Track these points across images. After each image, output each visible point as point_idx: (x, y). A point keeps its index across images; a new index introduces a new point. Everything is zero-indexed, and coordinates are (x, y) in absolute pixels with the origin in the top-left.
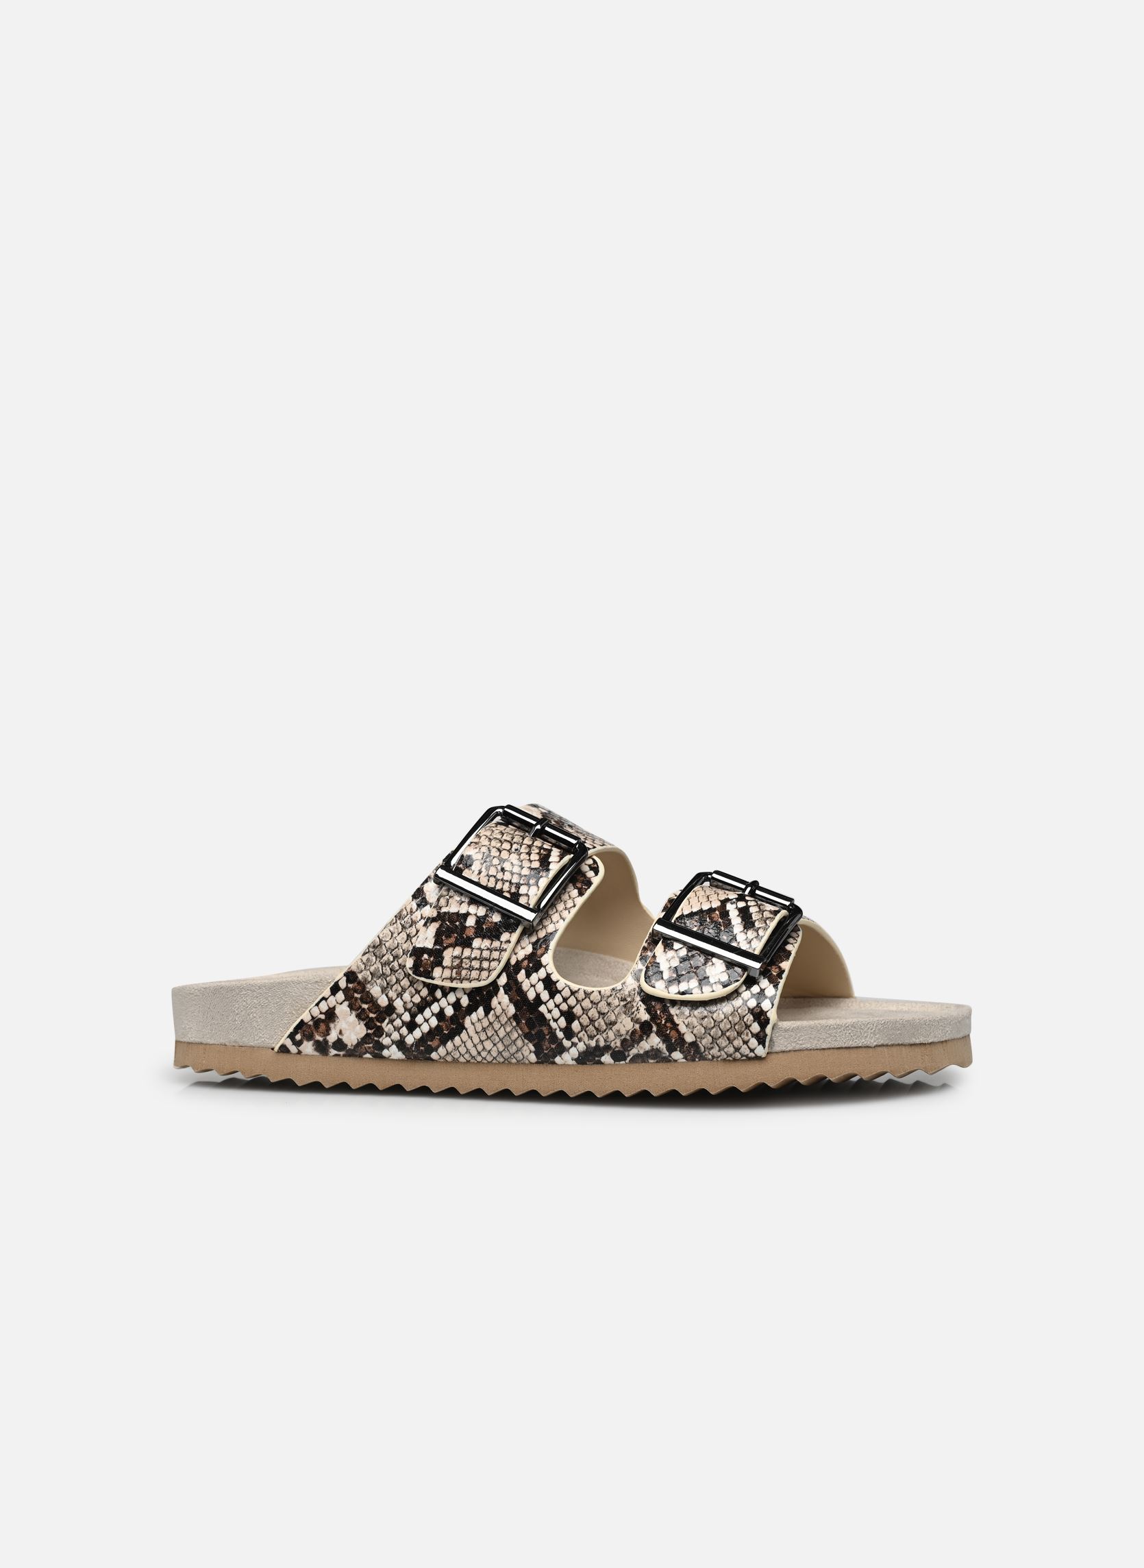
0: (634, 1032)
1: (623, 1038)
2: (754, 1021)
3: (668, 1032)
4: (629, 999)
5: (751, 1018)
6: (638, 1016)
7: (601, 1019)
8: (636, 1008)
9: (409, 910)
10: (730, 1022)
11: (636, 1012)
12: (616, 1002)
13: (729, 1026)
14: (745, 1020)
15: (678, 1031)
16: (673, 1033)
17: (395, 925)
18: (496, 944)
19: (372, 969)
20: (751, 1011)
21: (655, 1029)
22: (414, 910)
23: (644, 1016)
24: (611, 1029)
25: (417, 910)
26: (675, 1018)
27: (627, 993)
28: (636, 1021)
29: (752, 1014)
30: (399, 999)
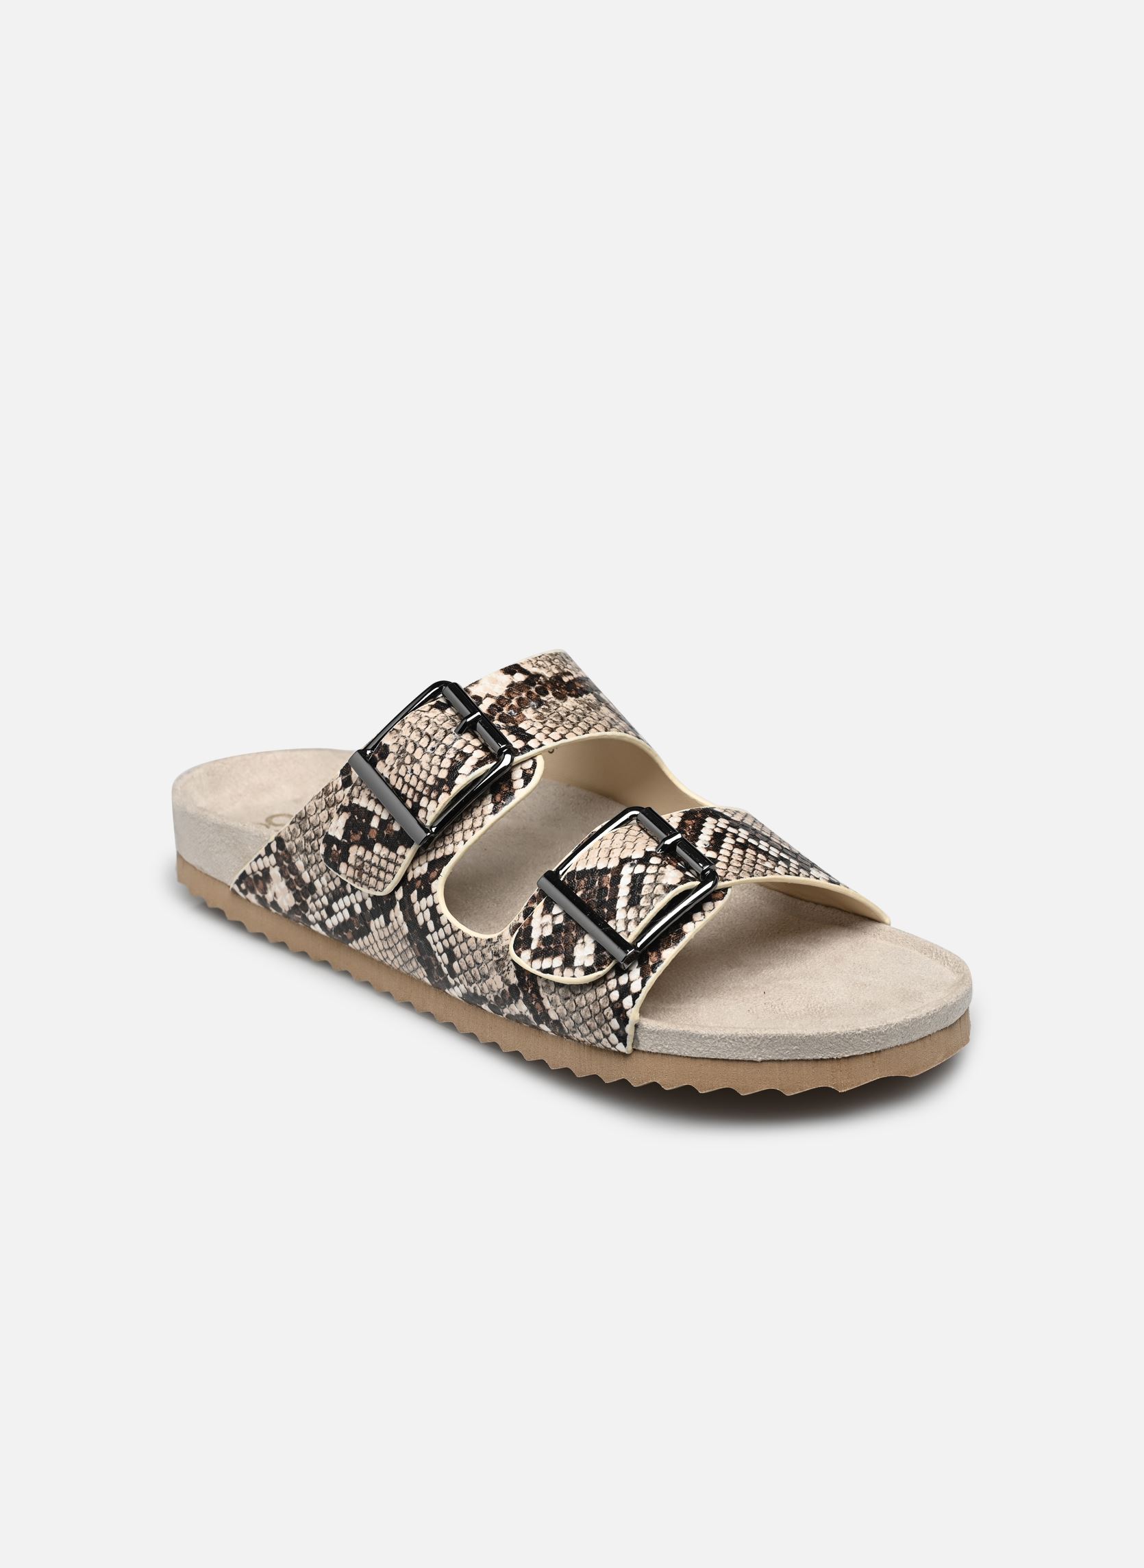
0: (504, 992)
1: (495, 994)
2: (613, 1017)
3: (534, 1003)
4: (502, 956)
5: (611, 1012)
6: (508, 977)
7: (476, 968)
8: (506, 968)
9: (334, 786)
10: (591, 1011)
11: (506, 972)
12: (489, 955)
13: (589, 1015)
14: (605, 1013)
15: (542, 1005)
16: (538, 1006)
17: (320, 800)
18: (393, 856)
19: (297, 841)
20: (612, 1004)
21: (521, 995)
22: (339, 788)
23: (514, 980)
24: (485, 981)
25: (341, 789)
26: (541, 990)
27: (500, 948)
28: (506, 982)
29: (612, 1008)
30: (318, 880)
